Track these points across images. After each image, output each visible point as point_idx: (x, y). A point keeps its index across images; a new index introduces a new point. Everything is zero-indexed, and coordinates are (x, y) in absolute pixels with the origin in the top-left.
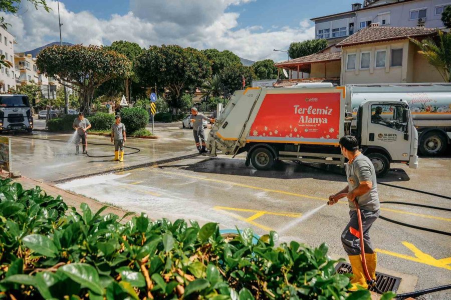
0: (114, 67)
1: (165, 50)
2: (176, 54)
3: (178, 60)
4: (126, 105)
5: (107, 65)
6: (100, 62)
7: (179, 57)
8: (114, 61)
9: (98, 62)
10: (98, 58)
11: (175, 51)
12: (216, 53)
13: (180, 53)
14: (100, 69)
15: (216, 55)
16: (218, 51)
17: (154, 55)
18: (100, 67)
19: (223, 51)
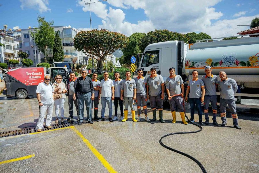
0: (115, 42)
1: (157, 33)
2: (164, 34)
3: (165, 38)
4: (119, 66)
5: (110, 40)
6: (106, 39)
7: (166, 37)
8: (115, 38)
9: (105, 39)
10: (104, 37)
11: (163, 33)
12: (194, 35)
13: (166, 34)
14: (106, 43)
15: (194, 36)
16: (195, 34)
17: (150, 36)
18: (106, 42)
19: (199, 33)
